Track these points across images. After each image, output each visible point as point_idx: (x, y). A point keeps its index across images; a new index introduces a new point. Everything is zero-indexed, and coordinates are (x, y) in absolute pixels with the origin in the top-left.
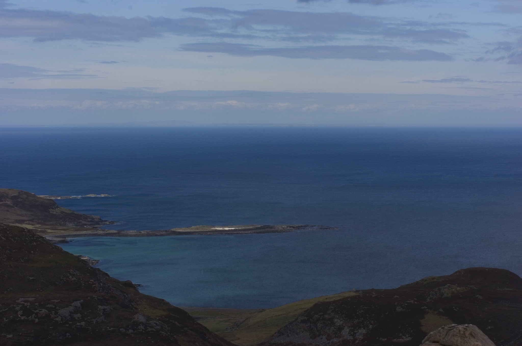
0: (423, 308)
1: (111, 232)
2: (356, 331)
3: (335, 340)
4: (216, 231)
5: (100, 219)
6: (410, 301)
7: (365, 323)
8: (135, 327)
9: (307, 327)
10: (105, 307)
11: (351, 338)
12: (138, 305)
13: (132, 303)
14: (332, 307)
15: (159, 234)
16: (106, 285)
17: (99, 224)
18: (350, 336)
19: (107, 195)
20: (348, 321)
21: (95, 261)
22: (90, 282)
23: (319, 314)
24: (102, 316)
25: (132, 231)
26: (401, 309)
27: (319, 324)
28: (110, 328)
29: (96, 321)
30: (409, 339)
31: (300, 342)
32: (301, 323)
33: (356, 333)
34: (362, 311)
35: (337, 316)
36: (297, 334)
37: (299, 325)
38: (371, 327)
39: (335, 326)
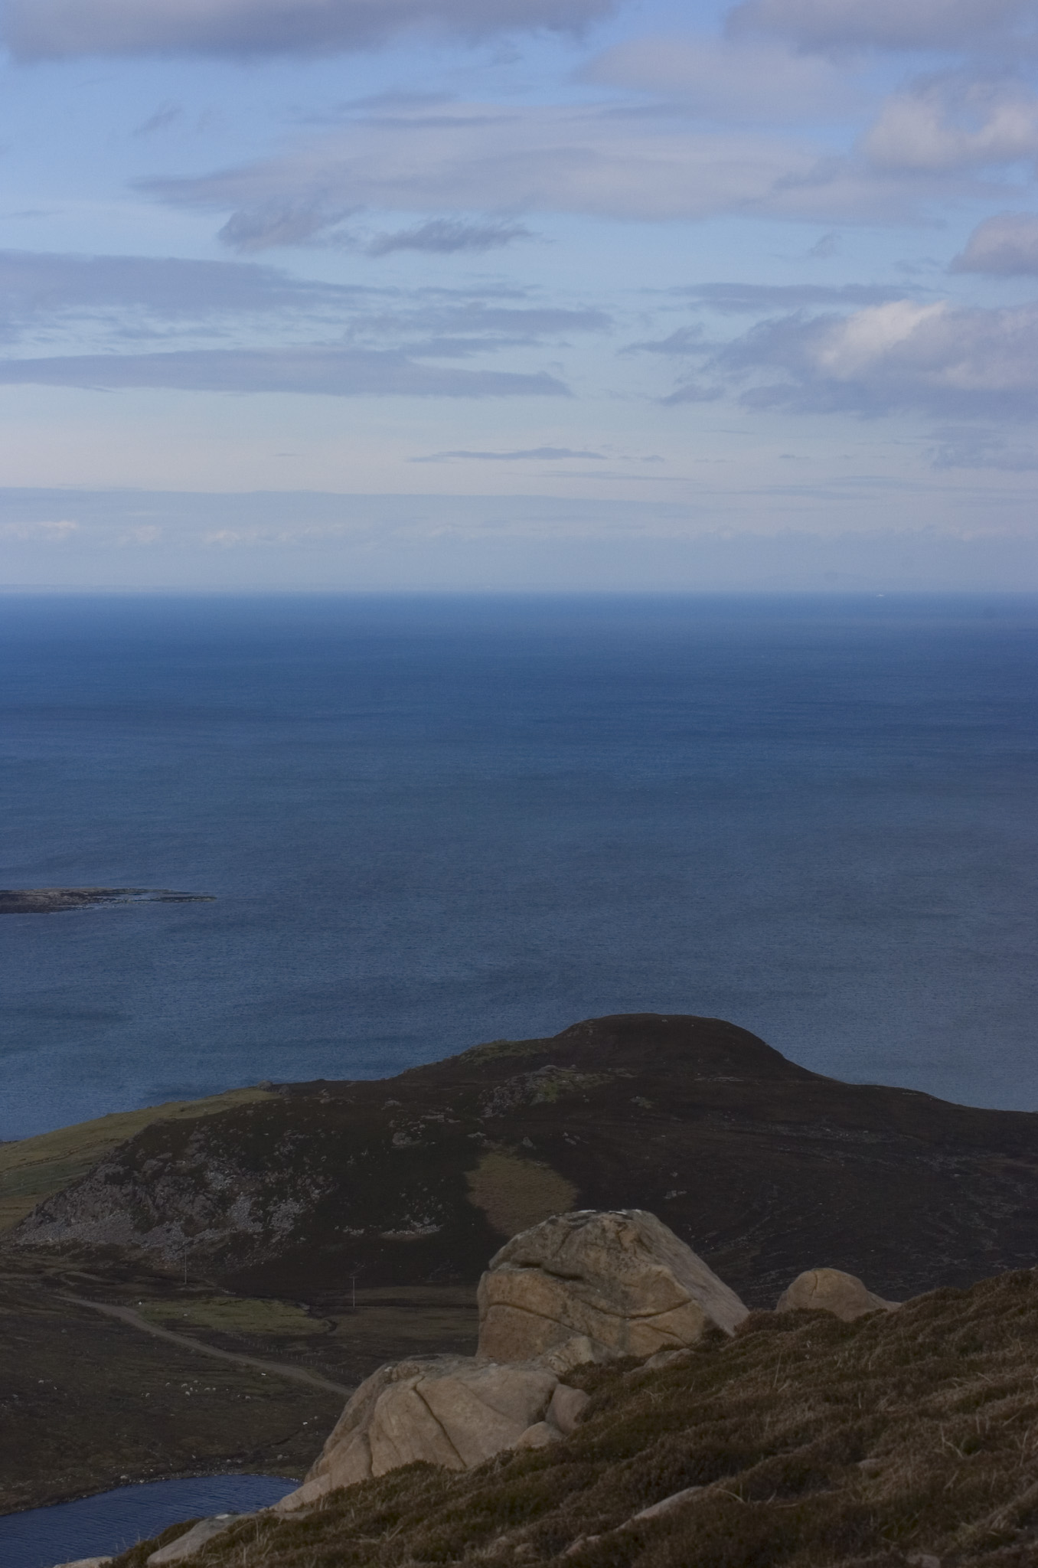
0: (472, 1136)
2: (271, 1208)
3: (209, 1235)
6: (433, 1115)
7: (299, 1182)
9: (125, 1196)
11: (259, 1228)
14: (200, 1136)
18: (254, 1221)
23: (161, 1157)
26: (408, 1139)
27: (160, 1188)
30: (433, 1229)
31: (103, 1242)
32: (105, 1183)
33: (271, 1214)
34: (291, 1147)
35: (216, 1163)
36: (95, 1217)
37: (99, 1191)
38: (316, 1194)
39: (209, 1192)
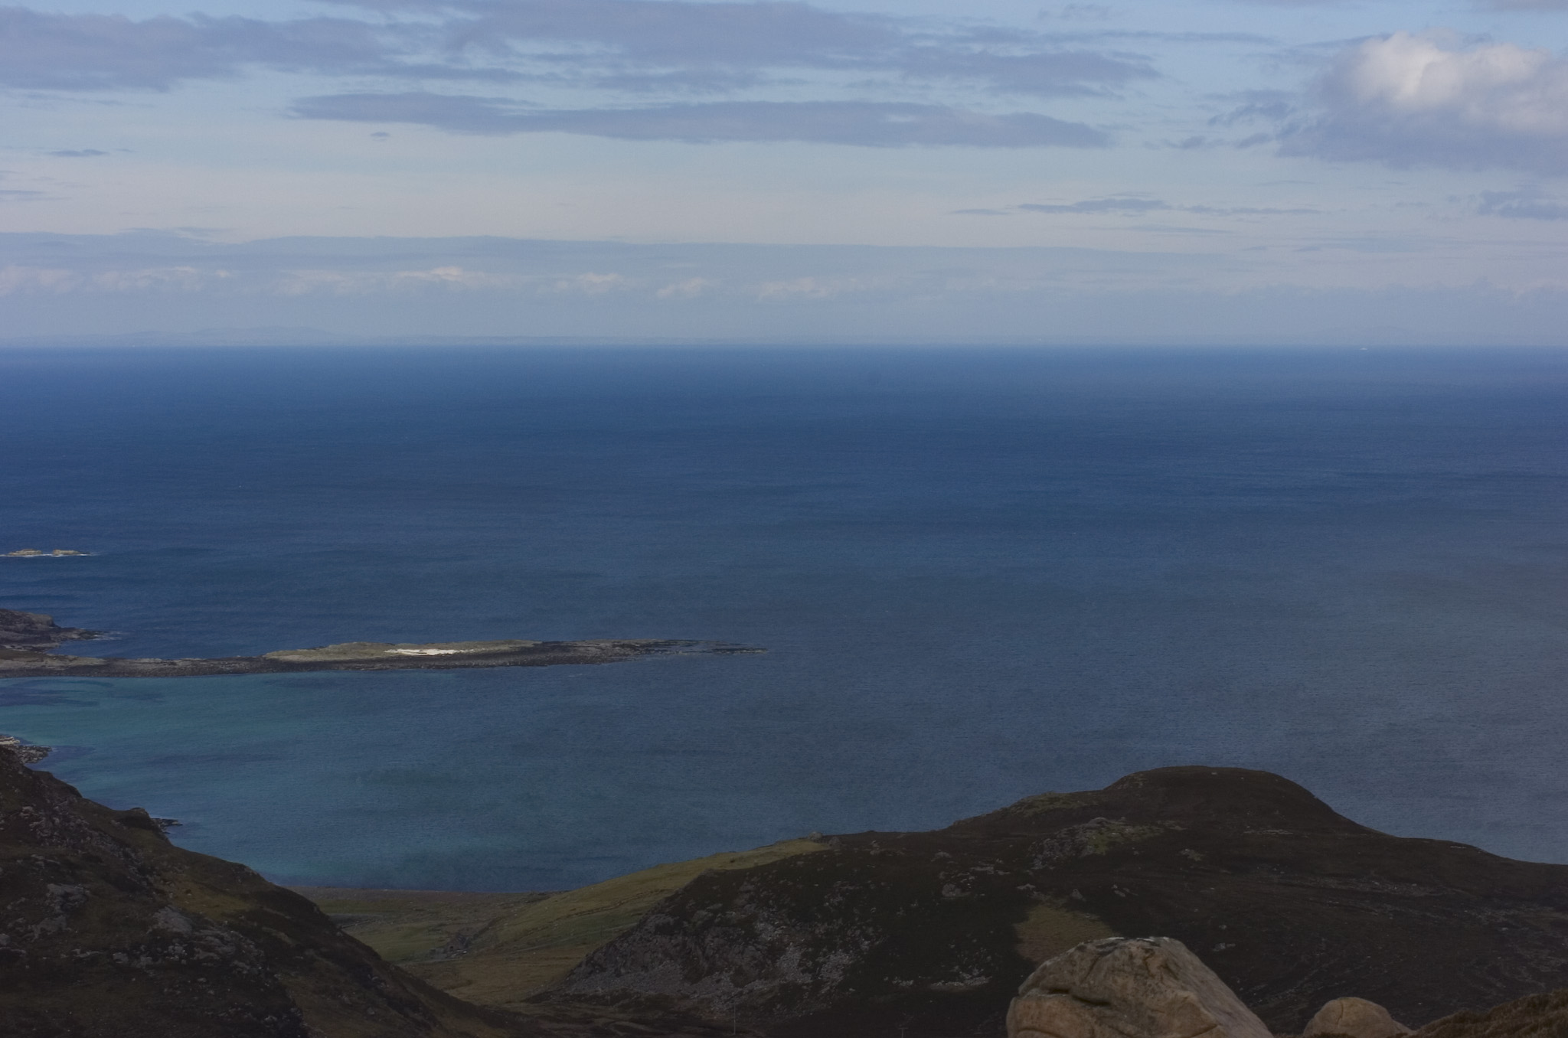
0: (1022, 888)
1: (83, 664)
2: (821, 960)
3: (758, 985)
4: (401, 658)
5: (51, 623)
6: (982, 867)
7: (849, 933)
8: (159, 949)
9: (675, 946)
10: (68, 889)
11: (808, 979)
12: (165, 881)
13: (148, 876)
14: (750, 887)
15: (228, 669)
16: (72, 824)
17: (49, 640)
18: (803, 972)
19: (71, 552)
20: (798, 928)
21: (38, 749)
22: (22, 814)
23: (711, 907)
24: (59, 915)
25: (147, 660)
26: (958, 891)
27: (709, 938)
28: (82, 952)
29: (42, 929)
30: (984, 980)
31: (652, 993)
32: (655, 933)
33: (821, 965)
34: (840, 899)
35: (766, 914)
36: (645, 968)
37: (649, 941)
38: (865, 945)
39: (759, 943)
